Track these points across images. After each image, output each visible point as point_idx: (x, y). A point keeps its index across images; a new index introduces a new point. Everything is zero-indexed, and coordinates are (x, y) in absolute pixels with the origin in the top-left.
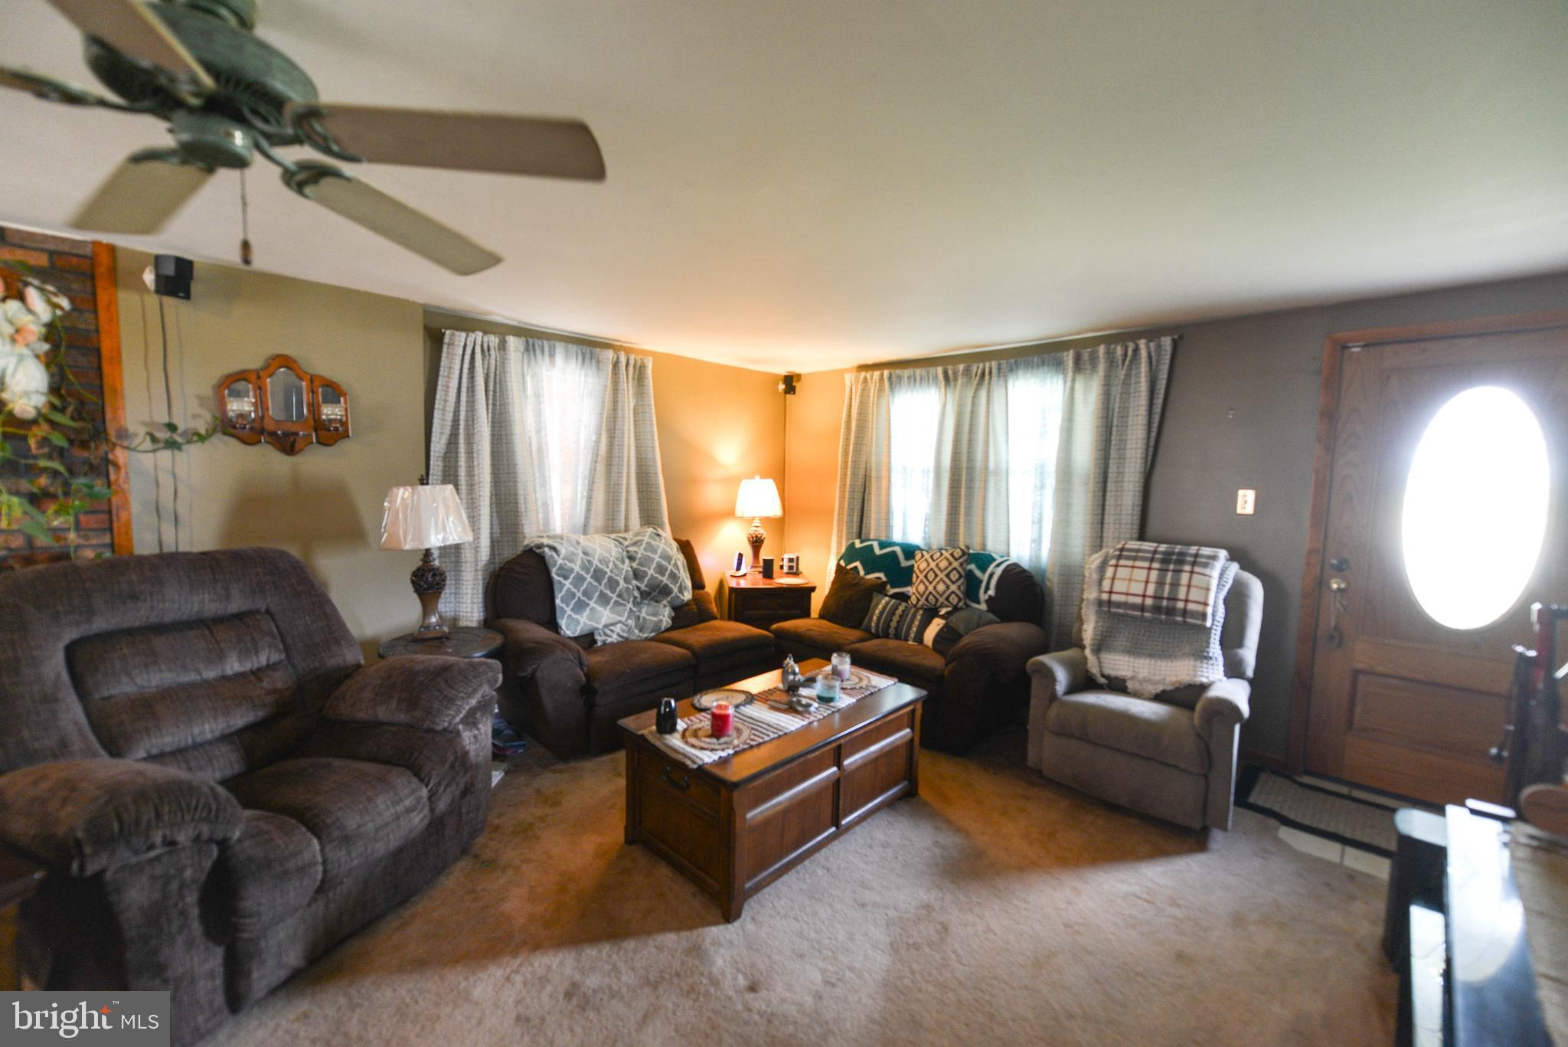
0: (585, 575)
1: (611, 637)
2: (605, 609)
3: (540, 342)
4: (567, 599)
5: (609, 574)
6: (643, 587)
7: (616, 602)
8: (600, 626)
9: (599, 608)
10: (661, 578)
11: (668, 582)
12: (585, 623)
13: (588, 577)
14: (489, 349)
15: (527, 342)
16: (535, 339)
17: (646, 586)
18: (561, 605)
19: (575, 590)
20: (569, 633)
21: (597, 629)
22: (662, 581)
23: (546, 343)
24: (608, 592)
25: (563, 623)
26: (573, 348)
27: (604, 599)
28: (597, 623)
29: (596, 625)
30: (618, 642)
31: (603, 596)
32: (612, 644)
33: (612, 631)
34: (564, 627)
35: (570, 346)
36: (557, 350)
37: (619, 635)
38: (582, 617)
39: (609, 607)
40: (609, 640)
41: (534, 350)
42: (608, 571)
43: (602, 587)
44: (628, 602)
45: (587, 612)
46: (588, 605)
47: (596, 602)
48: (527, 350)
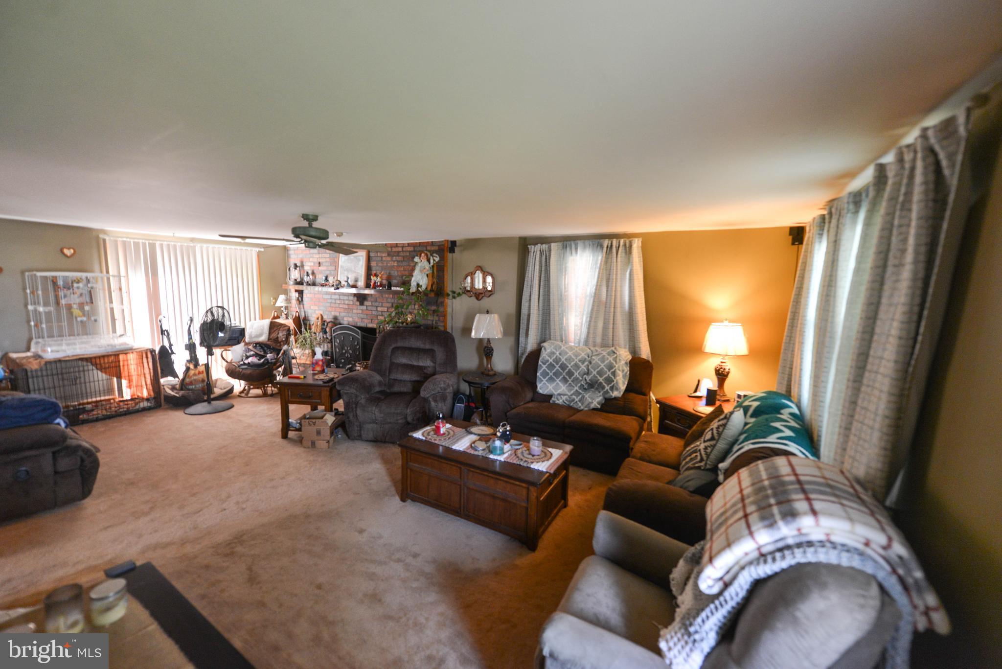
0: (556, 365)
1: (558, 400)
2: (564, 386)
3: (570, 243)
4: (545, 374)
5: (570, 367)
6: (588, 379)
7: (570, 384)
8: (556, 393)
9: (561, 384)
10: (599, 378)
11: (603, 382)
12: (550, 389)
13: (557, 367)
14: (543, 252)
15: (563, 244)
16: (568, 242)
17: (589, 380)
18: (540, 377)
19: (549, 372)
20: (541, 391)
21: (554, 394)
22: (599, 380)
23: (572, 243)
24: (567, 377)
25: (539, 385)
26: (587, 242)
27: (565, 380)
28: (555, 391)
29: (554, 392)
30: (562, 405)
31: (564, 378)
32: (558, 404)
33: (561, 398)
34: (538, 388)
35: (586, 241)
36: (579, 245)
37: (563, 401)
38: (551, 386)
39: (566, 385)
40: (557, 402)
41: (566, 247)
42: (569, 366)
43: (564, 374)
44: (576, 386)
45: (554, 384)
46: (556, 381)
47: (560, 381)
48: (563, 248)
